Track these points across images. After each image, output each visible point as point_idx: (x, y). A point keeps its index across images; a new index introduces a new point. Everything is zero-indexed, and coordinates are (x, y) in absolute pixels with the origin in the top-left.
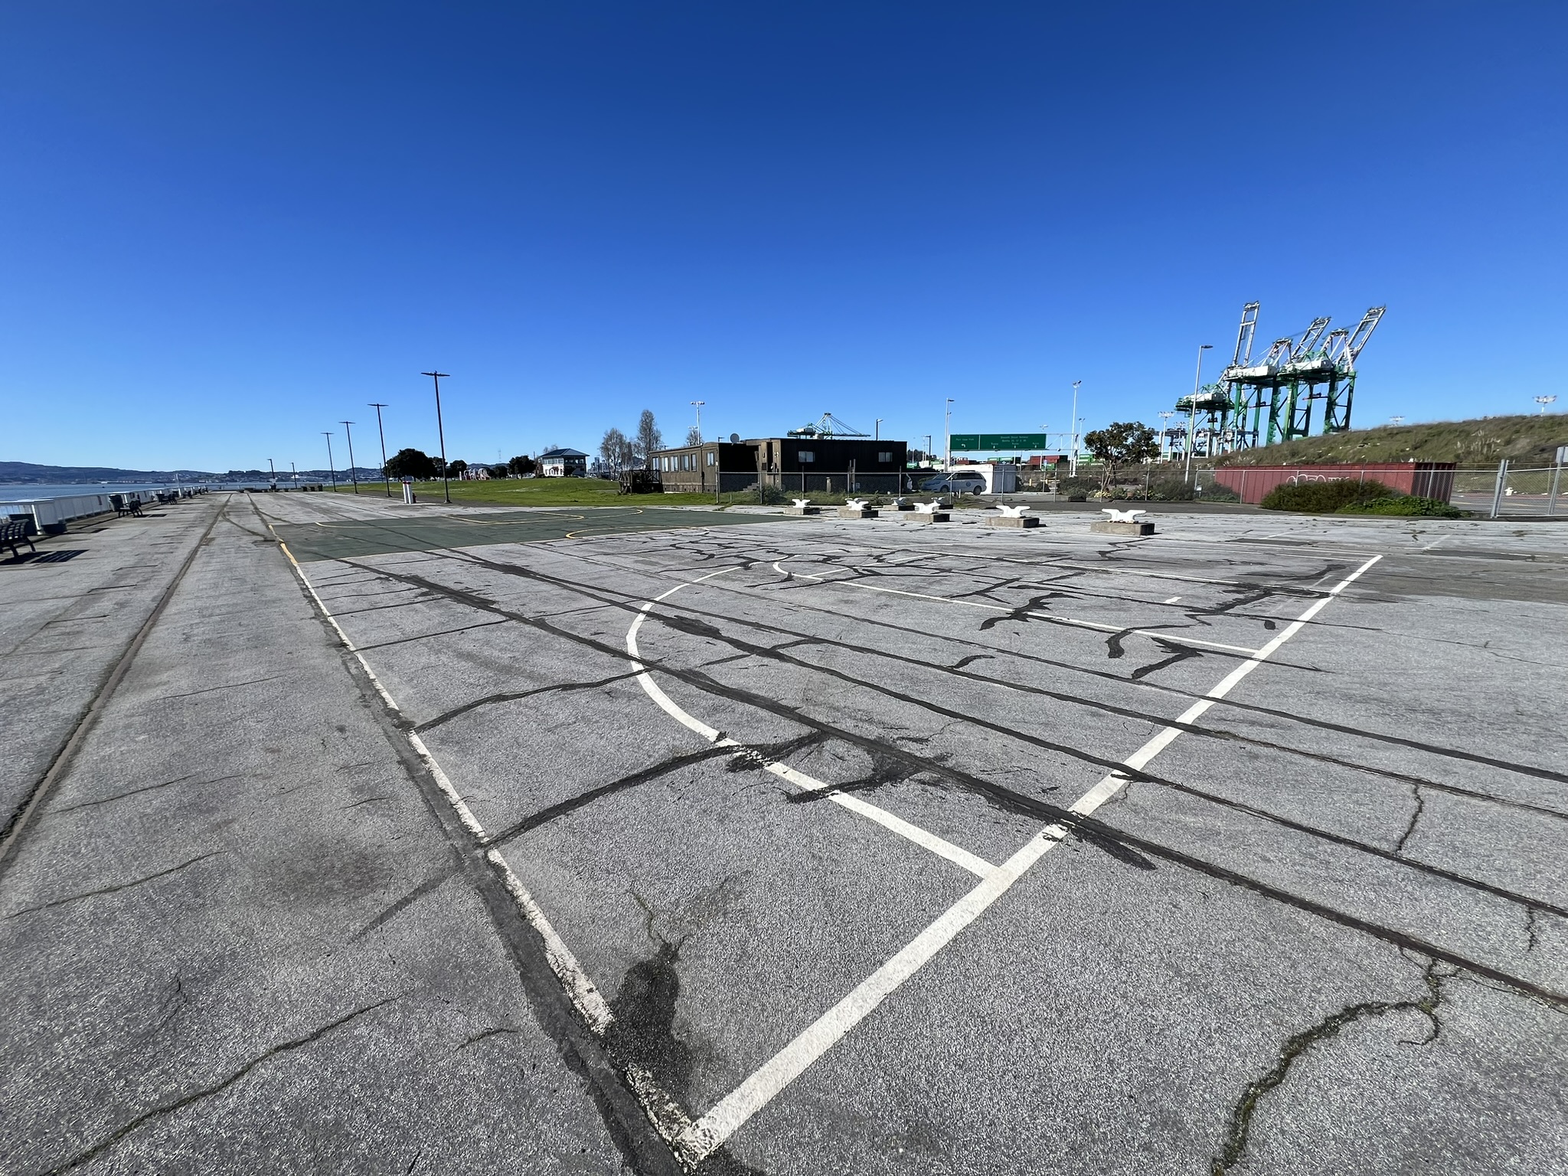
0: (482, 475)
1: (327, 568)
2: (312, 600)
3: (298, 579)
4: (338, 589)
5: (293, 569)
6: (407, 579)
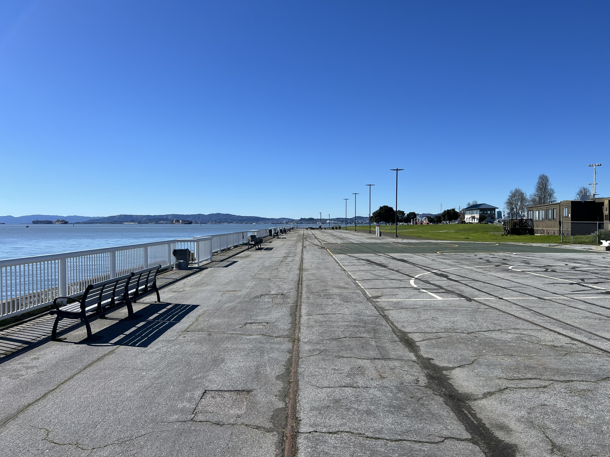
0: (424, 222)
1: (342, 256)
2: (338, 263)
3: (333, 258)
4: (345, 261)
5: (332, 256)
6: (365, 260)
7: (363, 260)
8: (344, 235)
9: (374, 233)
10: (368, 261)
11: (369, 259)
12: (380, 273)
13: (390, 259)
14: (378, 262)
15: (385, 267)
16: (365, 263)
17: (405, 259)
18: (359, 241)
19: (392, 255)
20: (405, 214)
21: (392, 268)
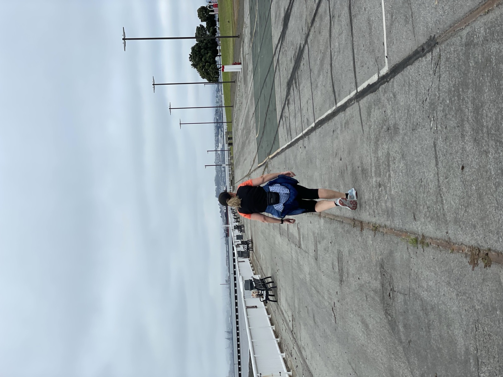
1: (282, 132)
2: (297, 141)
3: (286, 148)
6: (289, 89)
7: (288, 94)
8: (241, 126)
9: (235, 74)
10: (289, 85)
11: (286, 81)
12: (315, 60)
13: (284, 44)
14: (292, 65)
15: (301, 52)
16: (295, 88)
17: (283, 15)
18: (251, 99)
19: (275, 40)
20: (201, 25)
21: (304, 37)
